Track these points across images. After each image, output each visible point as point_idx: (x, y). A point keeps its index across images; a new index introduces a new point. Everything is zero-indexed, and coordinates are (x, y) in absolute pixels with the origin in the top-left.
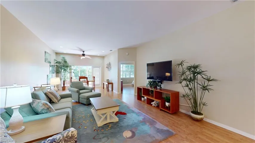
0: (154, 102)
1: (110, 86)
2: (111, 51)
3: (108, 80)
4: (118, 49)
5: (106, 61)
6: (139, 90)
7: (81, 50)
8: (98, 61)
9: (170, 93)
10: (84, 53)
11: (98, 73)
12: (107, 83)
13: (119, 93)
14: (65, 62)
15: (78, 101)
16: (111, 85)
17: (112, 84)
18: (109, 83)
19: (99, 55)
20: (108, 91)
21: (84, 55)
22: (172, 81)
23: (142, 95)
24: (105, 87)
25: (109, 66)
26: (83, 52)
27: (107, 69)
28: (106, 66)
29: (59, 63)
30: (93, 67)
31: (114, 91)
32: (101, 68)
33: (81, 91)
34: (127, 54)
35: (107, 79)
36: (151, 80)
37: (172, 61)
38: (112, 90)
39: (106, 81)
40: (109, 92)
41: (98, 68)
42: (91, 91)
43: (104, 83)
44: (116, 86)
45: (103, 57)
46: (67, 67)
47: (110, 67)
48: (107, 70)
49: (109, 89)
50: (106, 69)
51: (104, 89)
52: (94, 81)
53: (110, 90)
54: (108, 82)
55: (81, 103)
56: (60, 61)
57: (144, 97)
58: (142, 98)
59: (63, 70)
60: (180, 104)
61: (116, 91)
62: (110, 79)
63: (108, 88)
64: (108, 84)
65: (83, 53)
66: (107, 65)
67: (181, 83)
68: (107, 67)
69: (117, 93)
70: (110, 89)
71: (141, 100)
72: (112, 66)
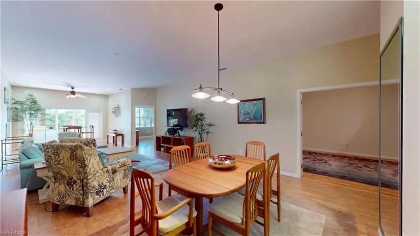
1: (119, 139)
2: (121, 89)
3: (116, 130)
4: (132, 89)
5: (112, 103)
6: (158, 139)
7: (69, 85)
8: (98, 101)
9: (184, 138)
10: (74, 90)
11: (97, 121)
12: (114, 135)
13: (133, 147)
14: (35, 102)
16: (121, 137)
17: (122, 135)
18: (117, 135)
19: (99, 93)
21: (73, 93)
22: (188, 127)
23: (162, 145)
24: (111, 140)
25: (117, 111)
26: (73, 88)
27: (114, 114)
28: (111, 110)
29: (22, 103)
30: (89, 111)
31: (125, 145)
32: (102, 113)
34: (144, 96)
35: (115, 129)
36: (171, 127)
37: (187, 108)
38: (123, 144)
39: (112, 131)
40: (117, 147)
41: (97, 113)
43: (108, 136)
45: (106, 96)
46: (38, 110)
47: (119, 112)
49: (117, 142)
50: (112, 116)
51: (108, 143)
52: (93, 132)
54: (115, 133)
56: (24, 100)
57: (163, 147)
59: (28, 116)
61: (128, 145)
62: (118, 130)
63: (115, 141)
65: (72, 90)
66: (114, 108)
68: (114, 112)
69: (130, 146)
70: (119, 143)
71: (160, 150)
72: (122, 110)
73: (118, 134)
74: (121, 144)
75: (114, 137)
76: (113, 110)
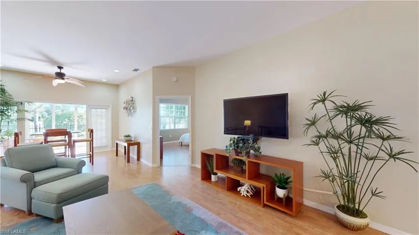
0: (243, 187)
1: (134, 150)
2: (136, 70)
3: (129, 136)
4: (153, 67)
5: (124, 96)
6: (206, 157)
7: (52, 61)
8: (101, 93)
10: (63, 71)
11: (104, 121)
12: (126, 145)
13: (155, 165)
15: (24, 208)
16: (136, 146)
17: (138, 144)
19: (104, 80)
20: (129, 161)
21: (61, 76)
22: (288, 139)
23: (215, 171)
24: (121, 150)
25: (130, 106)
26: (60, 68)
27: (126, 112)
28: (122, 105)
31: (142, 160)
32: (110, 109)
33: (39, 176)
34: (174, 79)
35: (127, 134)
36: (236, 136)
37: (287, 94)
38: (138, 159)
39: (123, 138)
40: (131, 164)
41: (104, 110)
42: (79, 171)
43: (117, 144)
44: (147, 149)
45: (116, 86)
46: (8, 104)
47: (133, 108)
48: (126, 114)
49: (131, 155)
50: (123, 113)
51: (117, 155)
52: (92, 140)
53: (133, 158)
54: (127, 141)
55: (37, 215)
58: (213, 176)
60: (304, 189)
61: (147, 161)
62: (132, 135)
63: (127, 152)
64: (129, 145)
65: (58, 71)
66: (126, 102)
67: (317, 144)
68: (126, 108)
69: (150, 165)
70: (133, 155)
71: (208, 179)
72: (138, 104)
73: (132, 143)
74: (136, 157)
75: (125, 147)
76: (125, 105)
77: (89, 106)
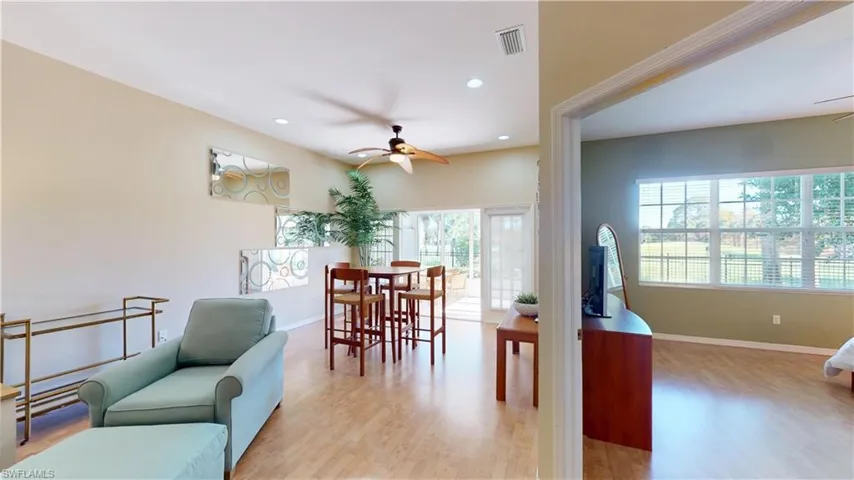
20: (501, 397)
30: (489, 213)
64: (503, 335)
77: (486, 210)
